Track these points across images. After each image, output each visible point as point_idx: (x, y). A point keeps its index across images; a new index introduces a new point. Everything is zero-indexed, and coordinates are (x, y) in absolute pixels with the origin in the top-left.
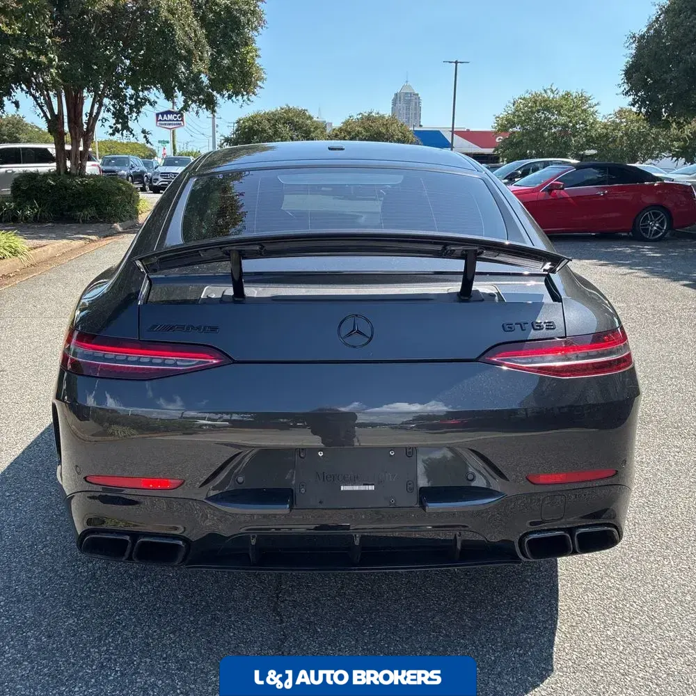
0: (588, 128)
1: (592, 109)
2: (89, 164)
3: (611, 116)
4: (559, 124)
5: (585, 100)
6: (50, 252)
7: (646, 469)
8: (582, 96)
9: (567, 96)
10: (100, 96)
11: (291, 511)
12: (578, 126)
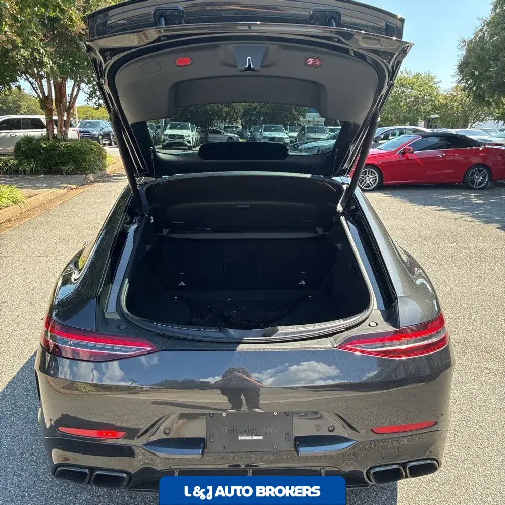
0: (433, 99)
1: (436, 85)
2: (70, 129)
3: (450, 90)
4: (411, 96)
5: (431, 79)
6: (41, 200)
7: (465, 388)
8: (429, 76)
9: (417, 76)
10: (78, 81)
11: (202, 456)
12: (426, 98)
